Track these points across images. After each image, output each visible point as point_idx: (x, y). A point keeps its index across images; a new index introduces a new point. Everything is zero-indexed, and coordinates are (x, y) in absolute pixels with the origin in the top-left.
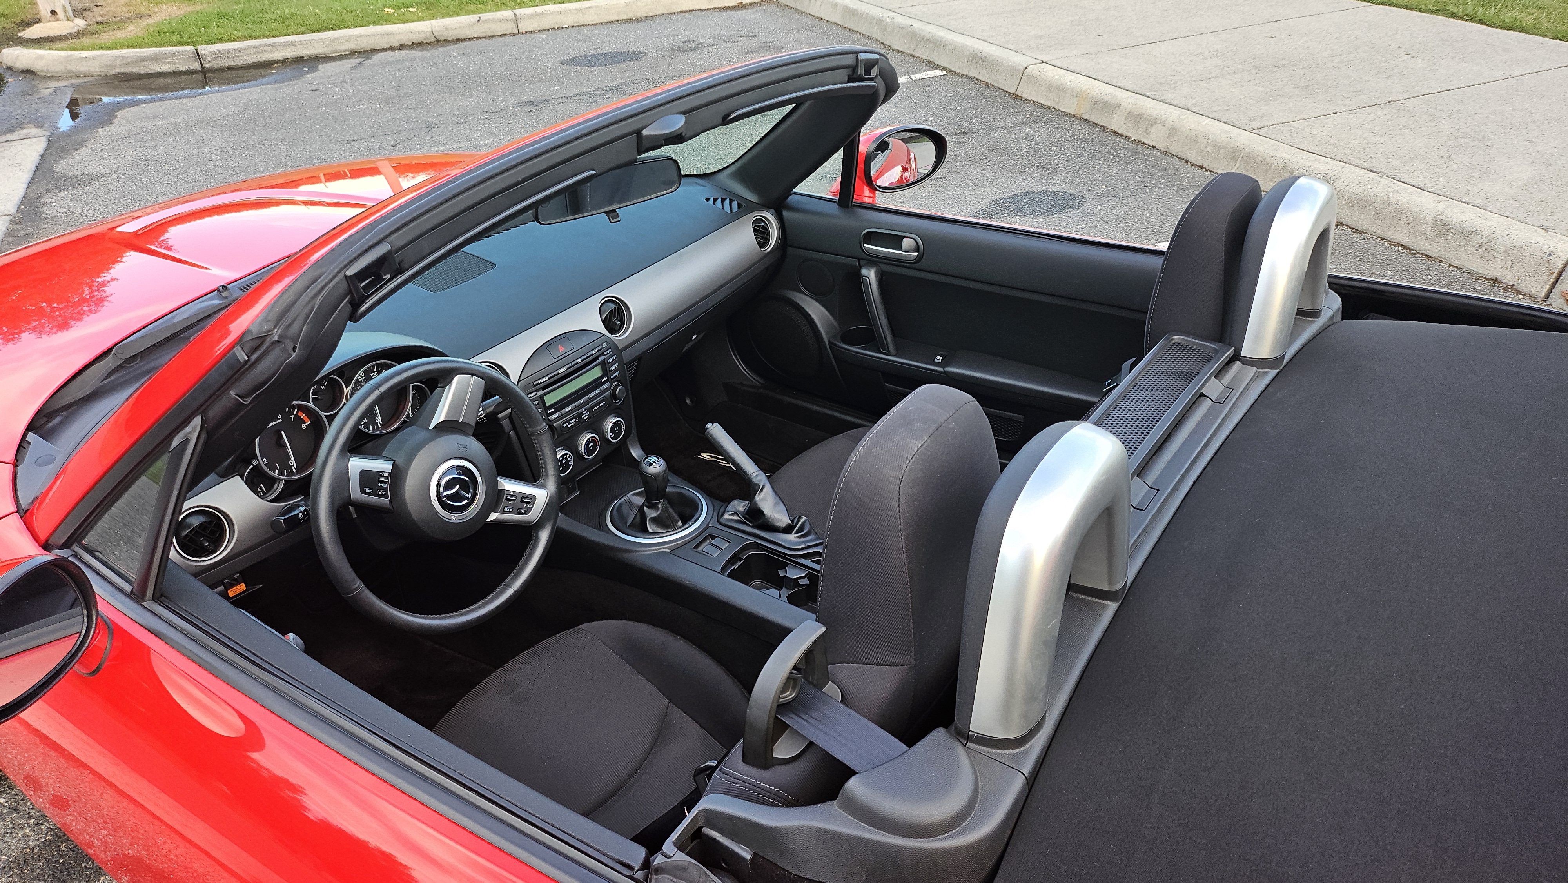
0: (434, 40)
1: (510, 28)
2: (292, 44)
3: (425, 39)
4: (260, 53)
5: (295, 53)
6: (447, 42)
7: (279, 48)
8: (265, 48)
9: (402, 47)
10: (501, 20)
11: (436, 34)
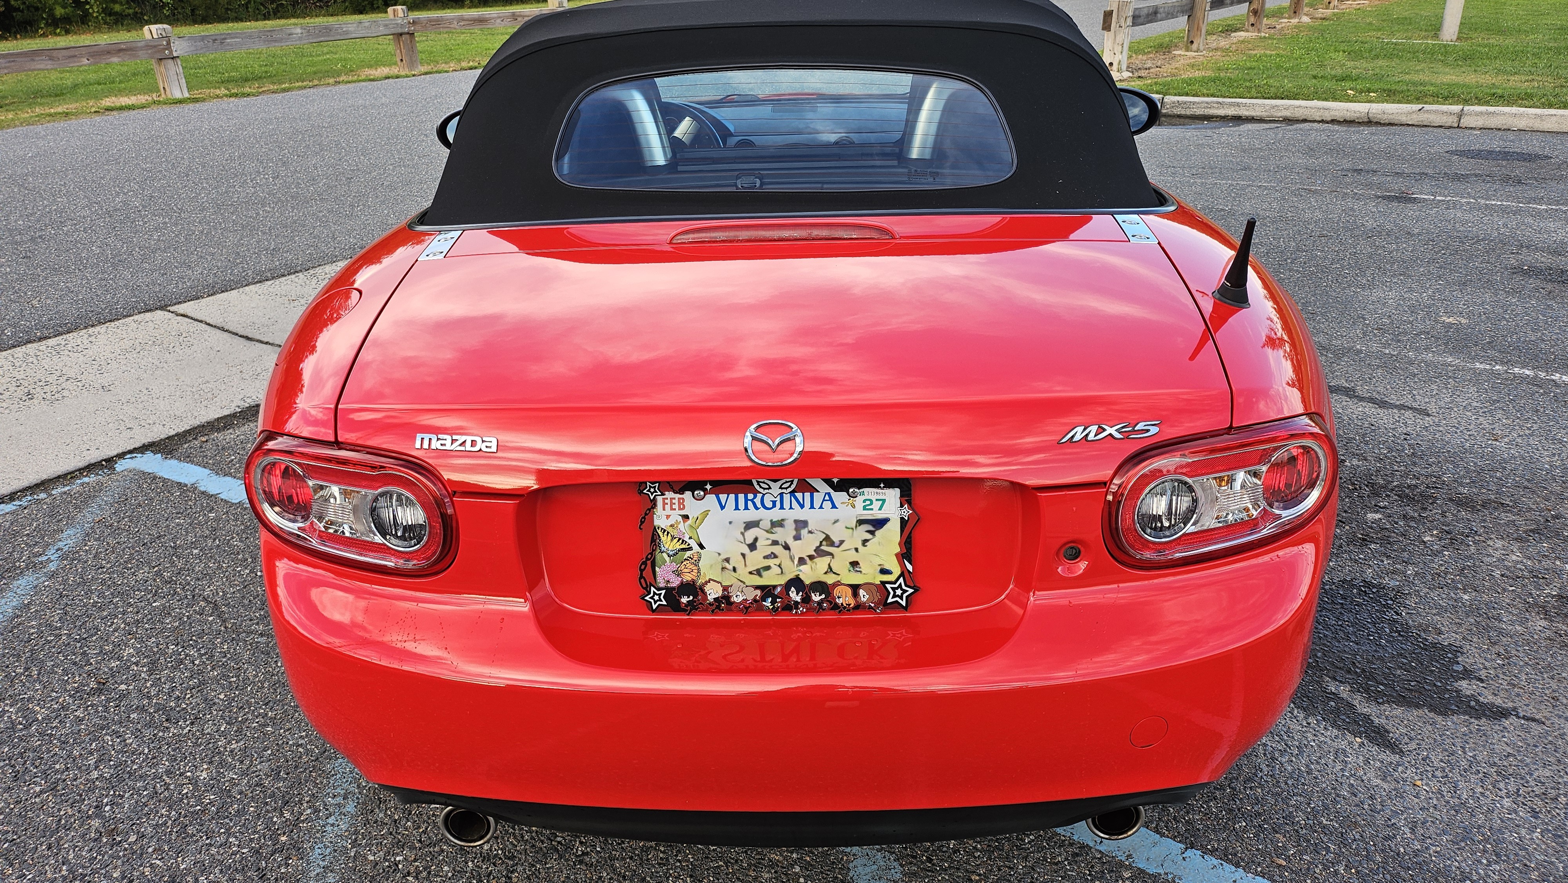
0: (1366, 120)
1: (1452, 121)
2: (1238, 105)
3: (1358, 118)
4: (1208, 107)
5: (1236, 113)
6: (1378, 124)
7: (1225, 107)
8: (1214, 105)
9: (1333, 121)
10: (1443, 113)
11: (1370, 115)
